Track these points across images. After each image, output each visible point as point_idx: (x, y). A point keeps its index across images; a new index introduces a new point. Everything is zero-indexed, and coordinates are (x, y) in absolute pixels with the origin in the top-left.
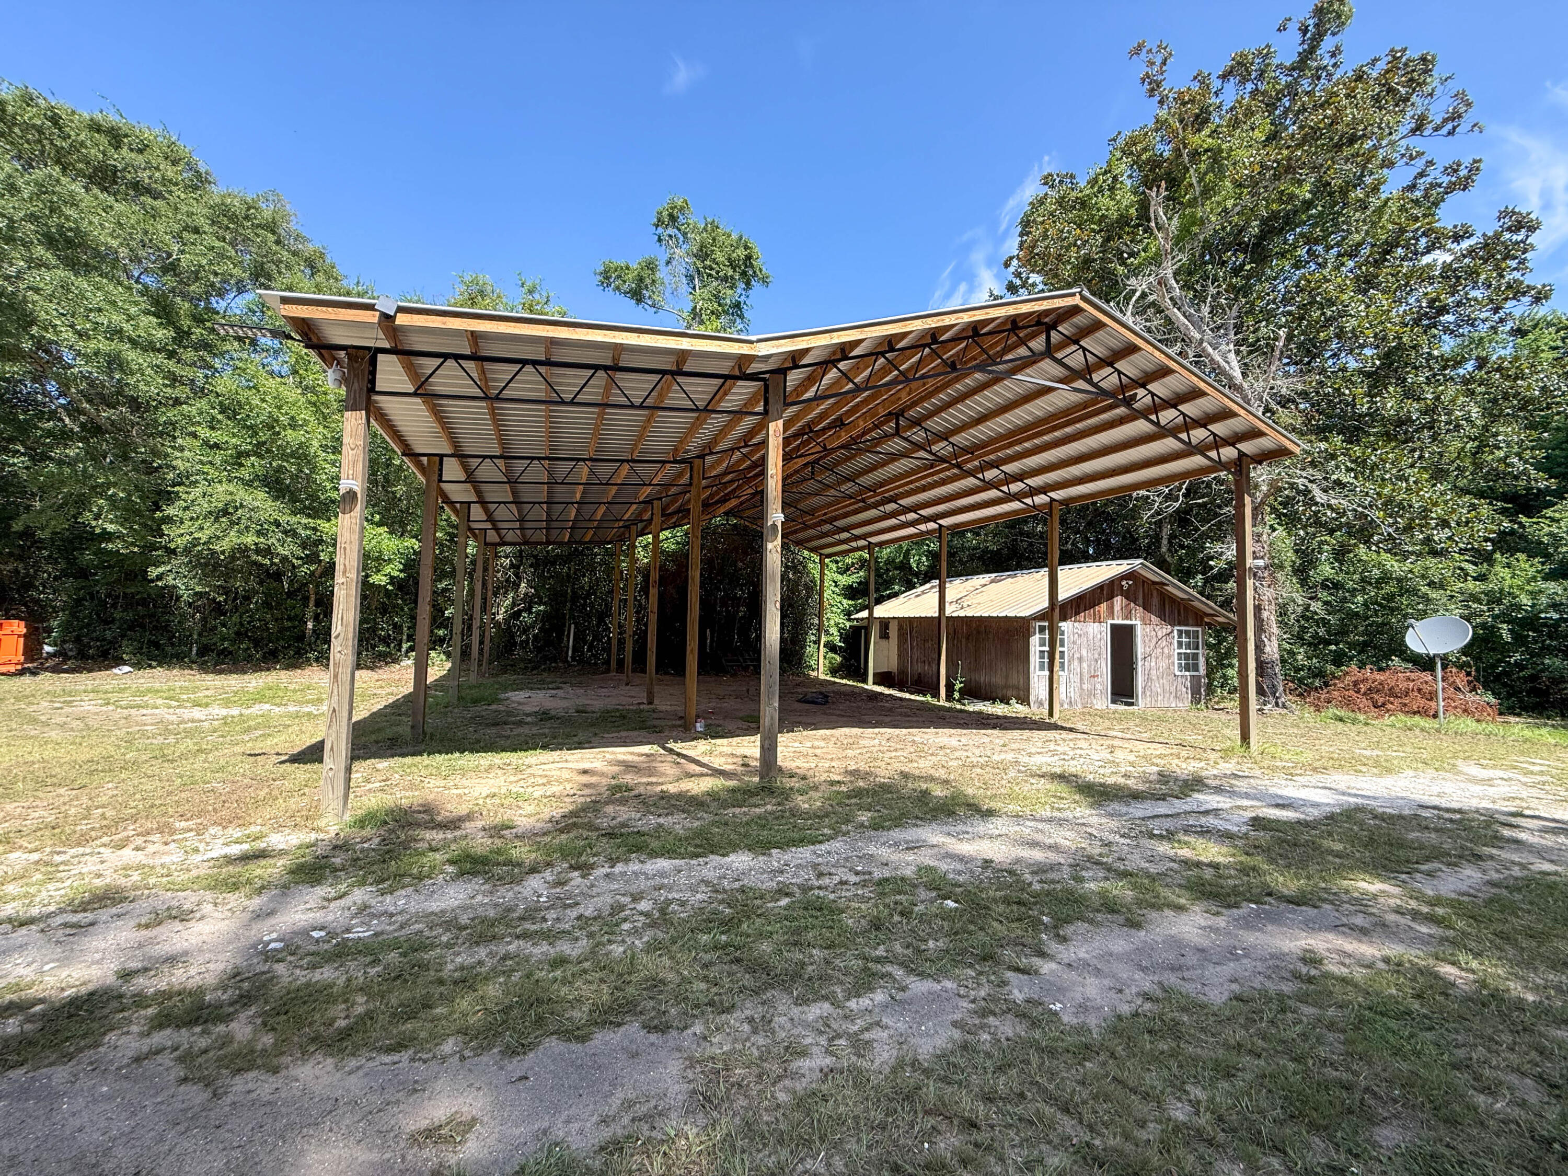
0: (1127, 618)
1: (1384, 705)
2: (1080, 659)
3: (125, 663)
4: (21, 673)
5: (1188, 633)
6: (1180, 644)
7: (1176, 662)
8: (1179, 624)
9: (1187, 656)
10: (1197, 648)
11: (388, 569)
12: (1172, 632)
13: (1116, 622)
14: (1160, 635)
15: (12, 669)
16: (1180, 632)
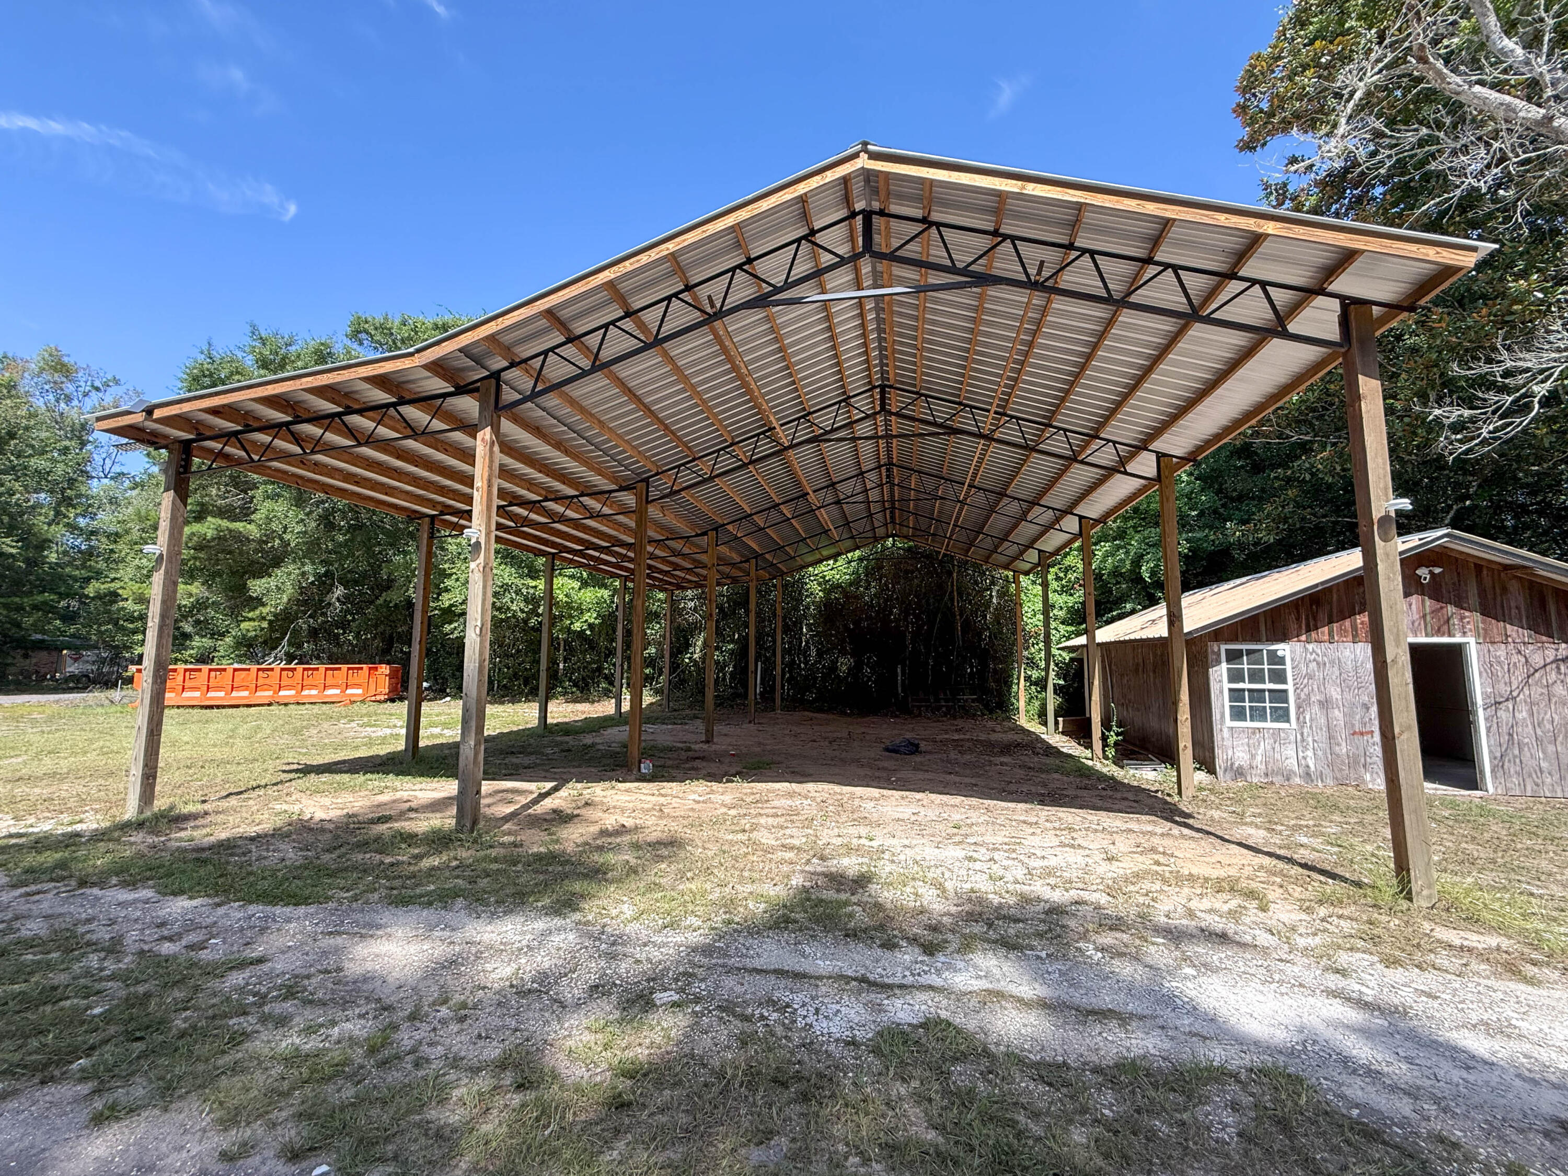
3: (447, 695)
4: (385, 701)
11: (586, 616)
13: (1421, 639)
14: (1537, 660)
15: (382, 698)
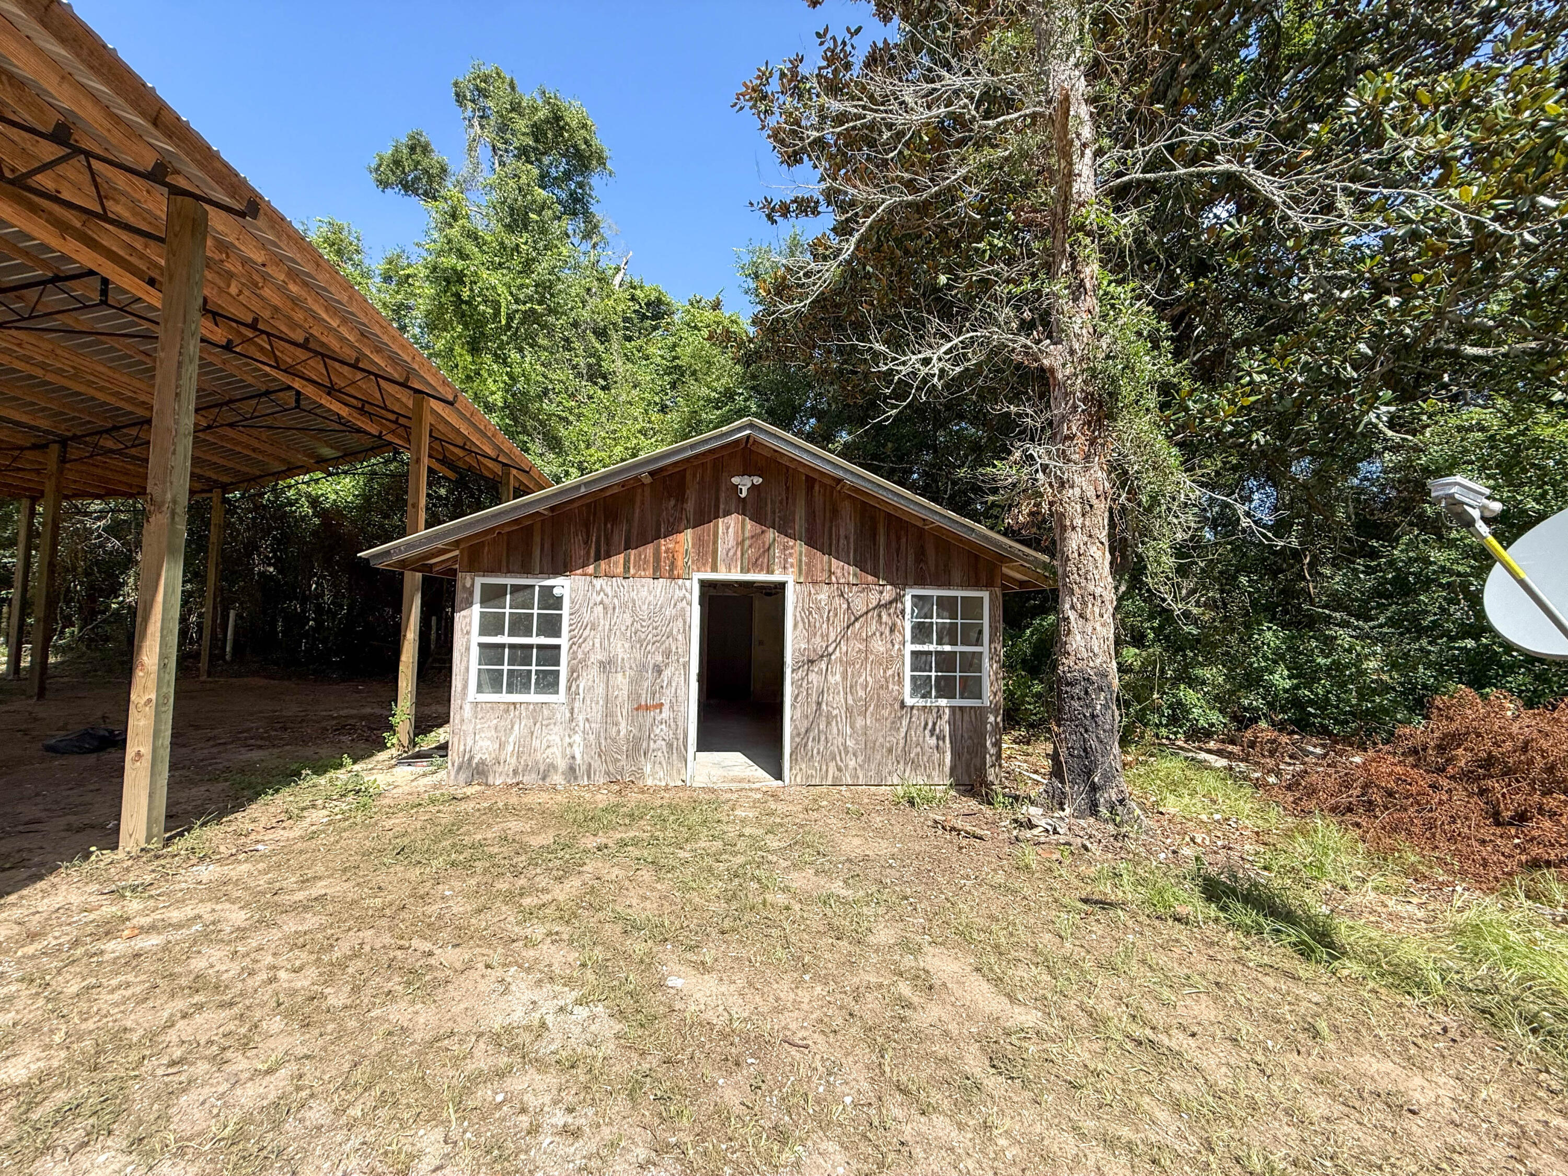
0: (755, 565)
1: (1522, 817)
2: (607, 666)
5: (946, 605)
6: (921, 632)
7: (908, 673)
8: (921, 581)
9: (945, 661)
10: (979, 642)
12: (898, 599)
13: (722, 575)
14: (859, 606)
16: (919, 601)
